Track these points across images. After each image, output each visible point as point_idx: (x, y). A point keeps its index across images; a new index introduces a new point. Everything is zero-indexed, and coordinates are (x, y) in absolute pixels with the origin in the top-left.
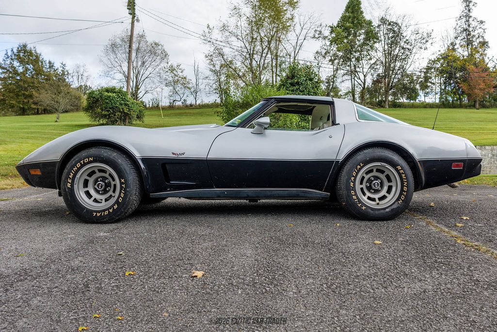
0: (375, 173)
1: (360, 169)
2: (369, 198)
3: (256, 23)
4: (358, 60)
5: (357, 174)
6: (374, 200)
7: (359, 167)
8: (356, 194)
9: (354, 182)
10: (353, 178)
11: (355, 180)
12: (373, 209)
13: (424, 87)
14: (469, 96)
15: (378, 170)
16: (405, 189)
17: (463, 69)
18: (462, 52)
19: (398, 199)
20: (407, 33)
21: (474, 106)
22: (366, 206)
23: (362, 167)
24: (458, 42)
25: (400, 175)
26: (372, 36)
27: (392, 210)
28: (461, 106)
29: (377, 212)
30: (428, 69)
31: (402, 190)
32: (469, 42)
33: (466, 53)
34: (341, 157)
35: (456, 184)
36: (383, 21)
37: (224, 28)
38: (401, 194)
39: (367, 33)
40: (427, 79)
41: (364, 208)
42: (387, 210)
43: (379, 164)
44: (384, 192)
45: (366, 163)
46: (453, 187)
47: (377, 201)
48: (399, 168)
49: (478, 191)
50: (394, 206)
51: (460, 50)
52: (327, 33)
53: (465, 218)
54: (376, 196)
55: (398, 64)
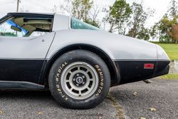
0: (79, 71)
1: (65, 67)
2: (74, 91)
3: (76, 4)
4: (122, 21)
5: (62, 71)
6: (77, 92)
7: (63, 65)
8: (61, 88)
9: (60, 78)
10: (58, 75)
11: (60, 75)
12: (74, 100)
13: (152, 34)
14: (173, 38)
15: (81, 68)
16: (102, 84)
17: (170, 26)
18: (170, 18)
19: (96, 93)
20: (145, 9)
21: (174, 43)
22: (68, 97)
23: (66, 66)
24: (169, 13)
25: (98, 72)
26: (129, 11)
27: (91, 101)
28: (169, 43)
29: (77, 103)
30: (155, 26)
31: (99, 85)
32: (174, 14)
33: (172, 19)
34: (49, 57)
35: (149, 80)
36: (134, 4)
37: (62, 7)
38: (98, 88)
39: (126, 10)
40: (154, 31)
41: (67, 99)
42: (86, 101)
43: (81, 63)
44: (86, 86)
45: (70, 62)
46: (147, 82)
47: (80, 93)
48: (97, 66)
49: (171, 83)
50: (92, 98)
51: (169, 17)
52: (108, 9)
53: (152, 109)
54: (80, 89)
55: (140, 23)
